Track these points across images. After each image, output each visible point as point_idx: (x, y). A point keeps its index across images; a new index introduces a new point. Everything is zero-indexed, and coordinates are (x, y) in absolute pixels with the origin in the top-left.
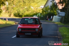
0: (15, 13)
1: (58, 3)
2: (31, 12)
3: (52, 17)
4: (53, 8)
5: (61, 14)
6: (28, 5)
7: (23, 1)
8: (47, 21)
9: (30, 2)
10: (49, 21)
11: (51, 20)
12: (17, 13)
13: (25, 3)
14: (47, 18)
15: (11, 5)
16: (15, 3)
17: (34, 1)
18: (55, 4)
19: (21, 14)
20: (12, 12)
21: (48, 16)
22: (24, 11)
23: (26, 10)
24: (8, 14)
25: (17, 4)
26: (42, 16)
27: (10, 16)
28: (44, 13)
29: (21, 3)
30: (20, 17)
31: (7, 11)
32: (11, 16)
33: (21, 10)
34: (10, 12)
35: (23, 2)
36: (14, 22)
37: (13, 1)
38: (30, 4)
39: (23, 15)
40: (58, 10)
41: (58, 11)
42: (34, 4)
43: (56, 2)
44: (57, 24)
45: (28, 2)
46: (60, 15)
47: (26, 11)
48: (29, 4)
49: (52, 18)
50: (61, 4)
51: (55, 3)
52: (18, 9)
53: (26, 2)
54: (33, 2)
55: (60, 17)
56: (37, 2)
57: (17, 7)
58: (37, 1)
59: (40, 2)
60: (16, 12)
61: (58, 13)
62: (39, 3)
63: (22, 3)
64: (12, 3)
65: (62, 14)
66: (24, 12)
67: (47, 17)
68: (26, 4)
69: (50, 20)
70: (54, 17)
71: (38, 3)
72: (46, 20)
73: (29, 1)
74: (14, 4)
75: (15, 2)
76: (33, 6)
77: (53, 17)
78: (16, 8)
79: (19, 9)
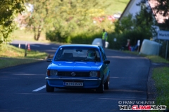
0: (50, 31)
1: (156, 8)
2: (89, 30)
3: (139, 41)
4: (143, 20)
5: (160, 35)
6: (81, 11)
7: (71, 3)
8: (127, 52)
9: (86, 4)
10: (132, 52)
11: (136, 50)
12: (54, 32)
13: (75, 6)
14: (128, 44)
15: (41, 12)
16: (51, 6)
17: (97, 3)
18: (148, 11)
19: (63, 34)
20: (42, 29)
21: (129, 40)
22: (72, 26)
23: (75, 24)
24: (33, 34)
25: (54, 9)
26: (115, 40)
27: (37, 39)
28: (121, 32)
29: (64, 8)
30: (60, 41)
31: (30, 25)
32: (40, 38)
33: (64, 24)
34: (37, 30)
35: (69, 5)
36: (44, 53)
37: (44, 3)
38: (87, 10)
39: (69, 38)
40: (154, 27)
41: (154, 29)
42: (96, 10)
43: (149, 6)
44: (150, 60)
45: (82, 5)
46: (160, 37)
47: (77, 27)
48: (83, 10)
49: (139, 44)
50: (163, 12)
51: (147, 8)
52: (56, 21)
53: (78, 5)
54: (94, 6)
55: (158, 44)
56: (103, 5)
57: (55, 17)
58: (104, 2)
59: (110, 7)
60: (53, 29)
61: (155, 32)
62: (109, 9)
63: (66, 8)
64: (42, 8)
65: (163, 35)
66: (73, 28)
67: (127, 42)
68: (78, 10)
69: (134, 50)
70: (145, 41)
71: (105, 7)
72: (125, 50)
73: (83, 3)
74: (47, 10)
75: (50, 4)
76: (93, 15)
77: (141, 43)
78: (53, 19)
79: (59, 23)
